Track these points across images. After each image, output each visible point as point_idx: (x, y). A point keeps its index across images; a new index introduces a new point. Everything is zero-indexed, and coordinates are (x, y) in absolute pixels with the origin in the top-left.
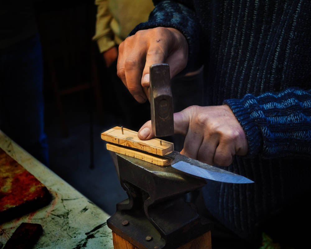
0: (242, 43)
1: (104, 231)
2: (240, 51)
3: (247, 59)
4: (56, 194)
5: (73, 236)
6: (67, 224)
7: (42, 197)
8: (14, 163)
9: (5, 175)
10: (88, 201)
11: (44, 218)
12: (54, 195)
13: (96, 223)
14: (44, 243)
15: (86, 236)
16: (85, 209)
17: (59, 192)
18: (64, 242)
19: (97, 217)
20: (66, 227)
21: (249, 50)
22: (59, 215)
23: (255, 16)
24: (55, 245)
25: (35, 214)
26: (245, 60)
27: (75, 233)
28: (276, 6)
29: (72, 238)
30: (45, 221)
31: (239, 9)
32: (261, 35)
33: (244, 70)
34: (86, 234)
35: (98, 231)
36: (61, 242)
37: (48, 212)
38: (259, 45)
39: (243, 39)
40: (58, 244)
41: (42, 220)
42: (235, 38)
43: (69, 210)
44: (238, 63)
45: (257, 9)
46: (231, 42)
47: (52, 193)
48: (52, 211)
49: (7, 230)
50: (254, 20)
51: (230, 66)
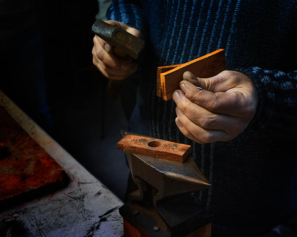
0: (180, 35)
1: (115, 215)
2: (178, 42)
3: (184, 49)
4: (74, 177)
5: (88, 219)
6: (83, 207)
7: (61, 180)
8: (36, 146)
9: (28, 157)
10: (102, 186)
11: (62, 200)
12: (72, 178)
13: (108, 207)
14: (62, 223)
15: (99, 219)
16: (99, 193)
17: (76, 175)
18: (80, 224)
19: (109, 201)
20: (81, 209)
21: (186, 41)
22: (76, 198)
23: (192, 11)
24: (72, 226)
25: (54, 196)
26: (182, 50)
27: (89, 216)
28: (211, 3)
29: (87, 220)
30: (63, 203)
31: (178, 5)
32: (197, 28)
33: (181, 59)
34: (100, 217)
35: (110, 215)
36: (77, 224)
37: (65, 194)
38: (194, 37)
39: (180, 31)
40: (74, 226)
41: (60, 201)
42: (173, 30)
43: (85, 194)
44: (176, 52)
45: (194, 5)
46: (170, 34)
47: (69, 176)
48: (69, 193)
49: (29, 210)
50: (192, 15)
51: (168, 55)
